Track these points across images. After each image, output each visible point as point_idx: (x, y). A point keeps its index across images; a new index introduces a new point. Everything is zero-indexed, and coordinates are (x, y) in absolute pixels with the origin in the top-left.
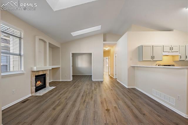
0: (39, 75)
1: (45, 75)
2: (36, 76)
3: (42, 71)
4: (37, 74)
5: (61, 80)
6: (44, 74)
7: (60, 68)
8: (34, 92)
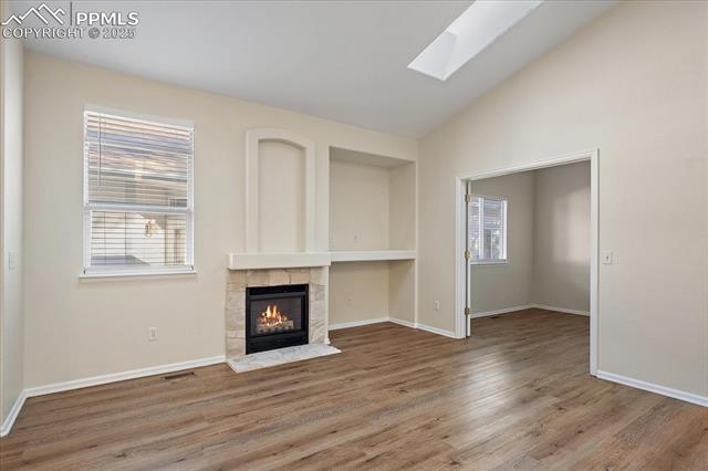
0: (269, 288)
1: (304, 288)
2: (251, 292)
3: (285, 269)
4: (256, 283)
5: (416, 326)
6: (293, 283)
7: (413, 260)
8: (239, 351)
